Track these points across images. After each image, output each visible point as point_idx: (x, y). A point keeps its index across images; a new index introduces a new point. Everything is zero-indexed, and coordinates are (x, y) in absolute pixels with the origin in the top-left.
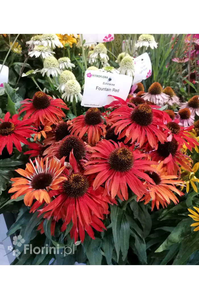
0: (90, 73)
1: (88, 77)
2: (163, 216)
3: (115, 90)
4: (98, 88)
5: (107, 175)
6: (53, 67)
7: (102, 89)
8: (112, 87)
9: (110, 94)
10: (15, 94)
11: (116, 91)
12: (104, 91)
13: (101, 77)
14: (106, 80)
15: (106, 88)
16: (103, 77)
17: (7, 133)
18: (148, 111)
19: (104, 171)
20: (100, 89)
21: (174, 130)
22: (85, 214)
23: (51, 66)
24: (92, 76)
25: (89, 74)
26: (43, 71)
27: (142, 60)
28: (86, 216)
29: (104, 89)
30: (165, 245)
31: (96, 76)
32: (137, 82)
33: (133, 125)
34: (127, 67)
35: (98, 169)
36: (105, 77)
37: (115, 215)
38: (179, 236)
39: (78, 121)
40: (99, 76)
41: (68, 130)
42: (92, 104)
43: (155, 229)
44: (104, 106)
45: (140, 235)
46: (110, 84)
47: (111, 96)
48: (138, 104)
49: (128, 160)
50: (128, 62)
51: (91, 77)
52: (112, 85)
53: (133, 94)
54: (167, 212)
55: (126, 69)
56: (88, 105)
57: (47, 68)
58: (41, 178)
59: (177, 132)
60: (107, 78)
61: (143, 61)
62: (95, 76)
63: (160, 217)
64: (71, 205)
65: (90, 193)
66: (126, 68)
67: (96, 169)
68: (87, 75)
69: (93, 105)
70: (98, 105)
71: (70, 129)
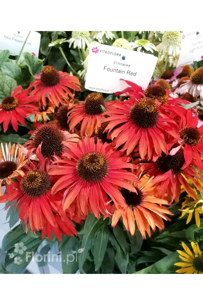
0: (96, 48)
1: (93, 53)
2: (161, 237)
3: (130, 73)
4: (107, 68)
5: (71, 180)
6: (81, 37)
7: (111, 71)
8: (126, 69)
9: (123, 78)
10: (42, 66)
11: (132, 74)
12: (114, 73)
13: (112, 54)
14: (119, 59)
15: (118, 70)
16: (113, 54)
17: (8, 109)
18: (149, 109)
19: (69, 175)
20: (109, 70)
21: (188, 140)
22: (36, 217)
23: (78, 36)
24: (99, 51)
25: (94, 49)
26: (71, 41)
27: (198, 33)
28: (37, 220)
29: (115, 70)
30: (149, 271)
31: (105, 52)
32: (185, 63)
33: (128, 124)
34: (169, 41)
35: (63, 170)
36: (117, 55)
37: (92, 223)
38: (167, 267)
39: (79, 107)
40: (109, 53)
41: (67, 116)
42: (99, 88)
43: (152, 246)
44: (115, 92)
45: (124, 250)
46: (124, 65)
47: (123, 80)
48: (154, 95)
49: (95, 169)
50: (171, 36)
51: (97, 52)
52: (127, 65)
53: (175, 79)
54: (167, 234)
55: (168, 45)
56: (94, 88)
57: (75, 37)
58: (3, 167)
59: (193, 143)
60: (120, 55)
61: (198, 35)
62: (103, 51)
63: (158, 237)
64: (24, 204)
65: (49, 195)
66: (168, 43)
67: (61, 171)
68: (92, 49)
69: (100, 90)
70: (107, 91)
71: (69, 115)
